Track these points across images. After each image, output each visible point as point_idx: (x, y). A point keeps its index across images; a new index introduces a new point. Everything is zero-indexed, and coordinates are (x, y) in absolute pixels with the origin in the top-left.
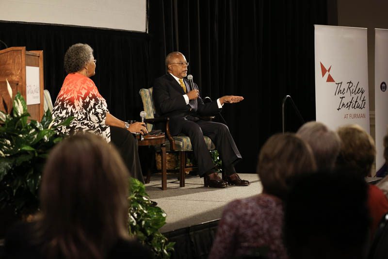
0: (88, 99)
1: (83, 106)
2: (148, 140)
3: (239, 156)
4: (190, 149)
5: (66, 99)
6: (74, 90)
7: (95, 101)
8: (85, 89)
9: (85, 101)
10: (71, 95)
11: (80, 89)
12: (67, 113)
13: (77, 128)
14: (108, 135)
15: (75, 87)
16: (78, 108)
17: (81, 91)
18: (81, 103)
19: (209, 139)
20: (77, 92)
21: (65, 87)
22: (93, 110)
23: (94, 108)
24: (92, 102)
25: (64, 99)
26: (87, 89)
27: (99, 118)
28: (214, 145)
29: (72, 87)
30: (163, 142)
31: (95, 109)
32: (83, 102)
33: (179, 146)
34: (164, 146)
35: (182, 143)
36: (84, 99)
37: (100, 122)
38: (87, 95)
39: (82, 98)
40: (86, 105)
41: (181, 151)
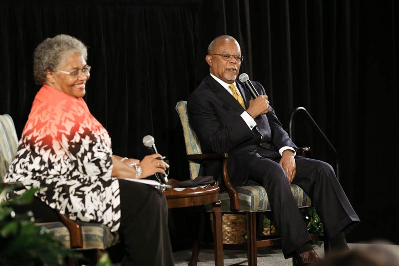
0: (77, 139)
1: (70, 149)
2: (188, 197)
3: (355, 218)
4: (265, 208)
5: (38, 139)
6: (50, 124)
7: (91, 139)
8: (70, 120)
9: (73, 141)
10: (45, 131)
11: (61, 122)
12: (42, 163)
13: (59, 187)
14: (116, 194)
15: (53, 119)
16: (60, 154)
17: (63, 124)
18: (66, 145)
19: (298, 188)
20: (56, 125)
21: (34, 116)
22: (89, 154)
23: (91, 150)
24: (87, 141)
25: (33, 139)
26: (73, 119)
27: (100, 168)
28: (308, 199)
29: (45, 117)
30: (216, 198)
31: (93, 153)
32: (70, 143)
33: (245, 203)
34: (219, 206)
35: (250, 197)
36: (70, 137)
37: (102, 174)
38: (74, 130)
39: (67, 136)
40: (74, 149)
41: (250, 212)
